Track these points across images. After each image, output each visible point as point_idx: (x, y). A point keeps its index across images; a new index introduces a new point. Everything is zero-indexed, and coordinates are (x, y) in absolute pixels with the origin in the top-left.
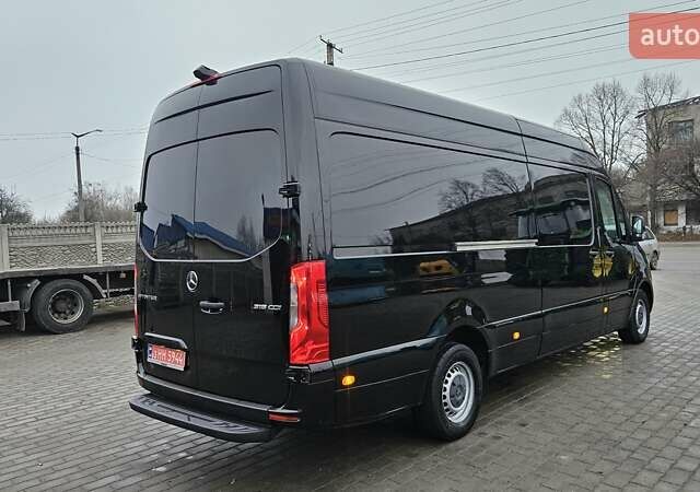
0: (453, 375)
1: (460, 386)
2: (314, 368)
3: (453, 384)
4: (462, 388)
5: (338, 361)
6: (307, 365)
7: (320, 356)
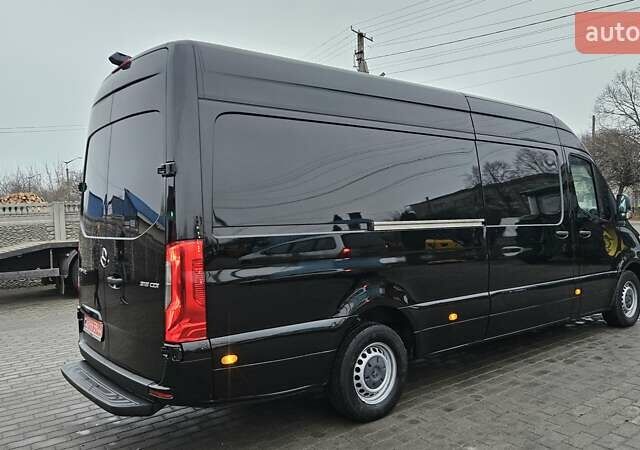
0: (369, 356)
1: (378, 368)
2: (187, 346)
3: (368, 364)
4: (381, 369)
5: (216, 341)
6: (180, 344)
7: (196, 335)
